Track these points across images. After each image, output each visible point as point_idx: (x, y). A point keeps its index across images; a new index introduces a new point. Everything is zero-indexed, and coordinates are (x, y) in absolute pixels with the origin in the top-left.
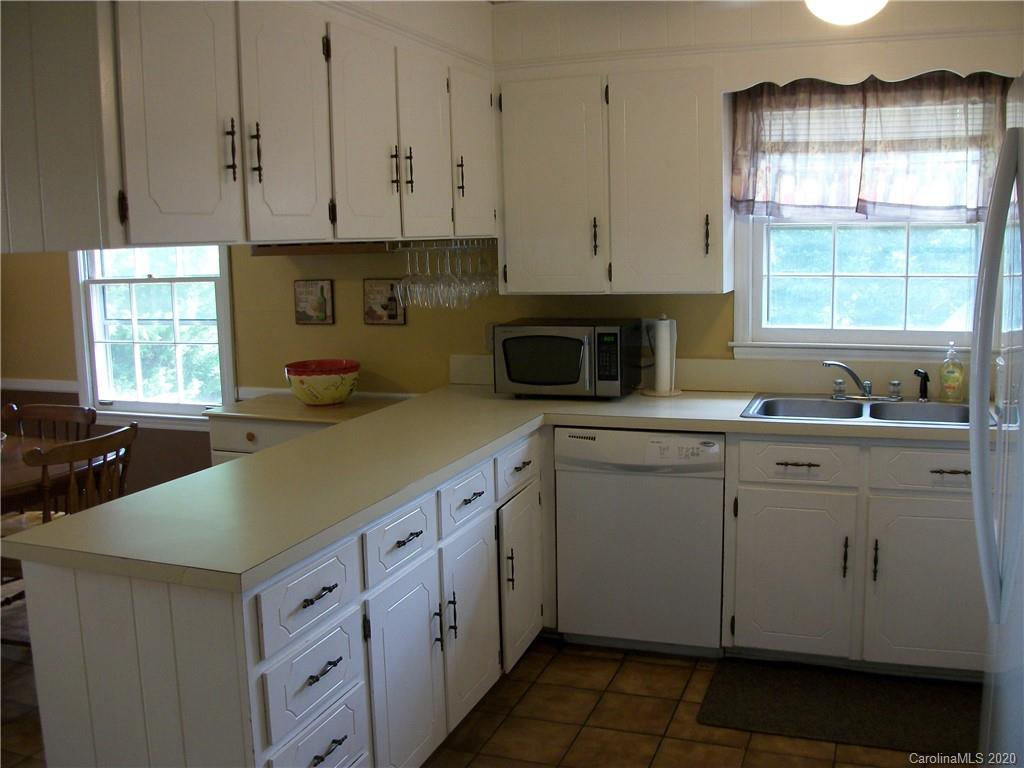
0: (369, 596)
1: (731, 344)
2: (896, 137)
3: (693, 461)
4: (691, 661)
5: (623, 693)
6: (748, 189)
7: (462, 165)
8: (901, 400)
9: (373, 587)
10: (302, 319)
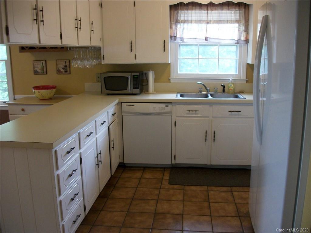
0: (81, 151)
1: (169, 78)
2: (216, 19)
3: (163, 111)
4: (163, 168)
5: (146, 178)
6: (175, 33)
7: (93, 24)
8: (218, 93)
9: (82, 148)
10: (36, 73)
